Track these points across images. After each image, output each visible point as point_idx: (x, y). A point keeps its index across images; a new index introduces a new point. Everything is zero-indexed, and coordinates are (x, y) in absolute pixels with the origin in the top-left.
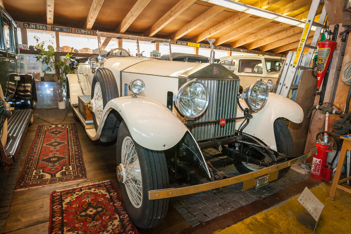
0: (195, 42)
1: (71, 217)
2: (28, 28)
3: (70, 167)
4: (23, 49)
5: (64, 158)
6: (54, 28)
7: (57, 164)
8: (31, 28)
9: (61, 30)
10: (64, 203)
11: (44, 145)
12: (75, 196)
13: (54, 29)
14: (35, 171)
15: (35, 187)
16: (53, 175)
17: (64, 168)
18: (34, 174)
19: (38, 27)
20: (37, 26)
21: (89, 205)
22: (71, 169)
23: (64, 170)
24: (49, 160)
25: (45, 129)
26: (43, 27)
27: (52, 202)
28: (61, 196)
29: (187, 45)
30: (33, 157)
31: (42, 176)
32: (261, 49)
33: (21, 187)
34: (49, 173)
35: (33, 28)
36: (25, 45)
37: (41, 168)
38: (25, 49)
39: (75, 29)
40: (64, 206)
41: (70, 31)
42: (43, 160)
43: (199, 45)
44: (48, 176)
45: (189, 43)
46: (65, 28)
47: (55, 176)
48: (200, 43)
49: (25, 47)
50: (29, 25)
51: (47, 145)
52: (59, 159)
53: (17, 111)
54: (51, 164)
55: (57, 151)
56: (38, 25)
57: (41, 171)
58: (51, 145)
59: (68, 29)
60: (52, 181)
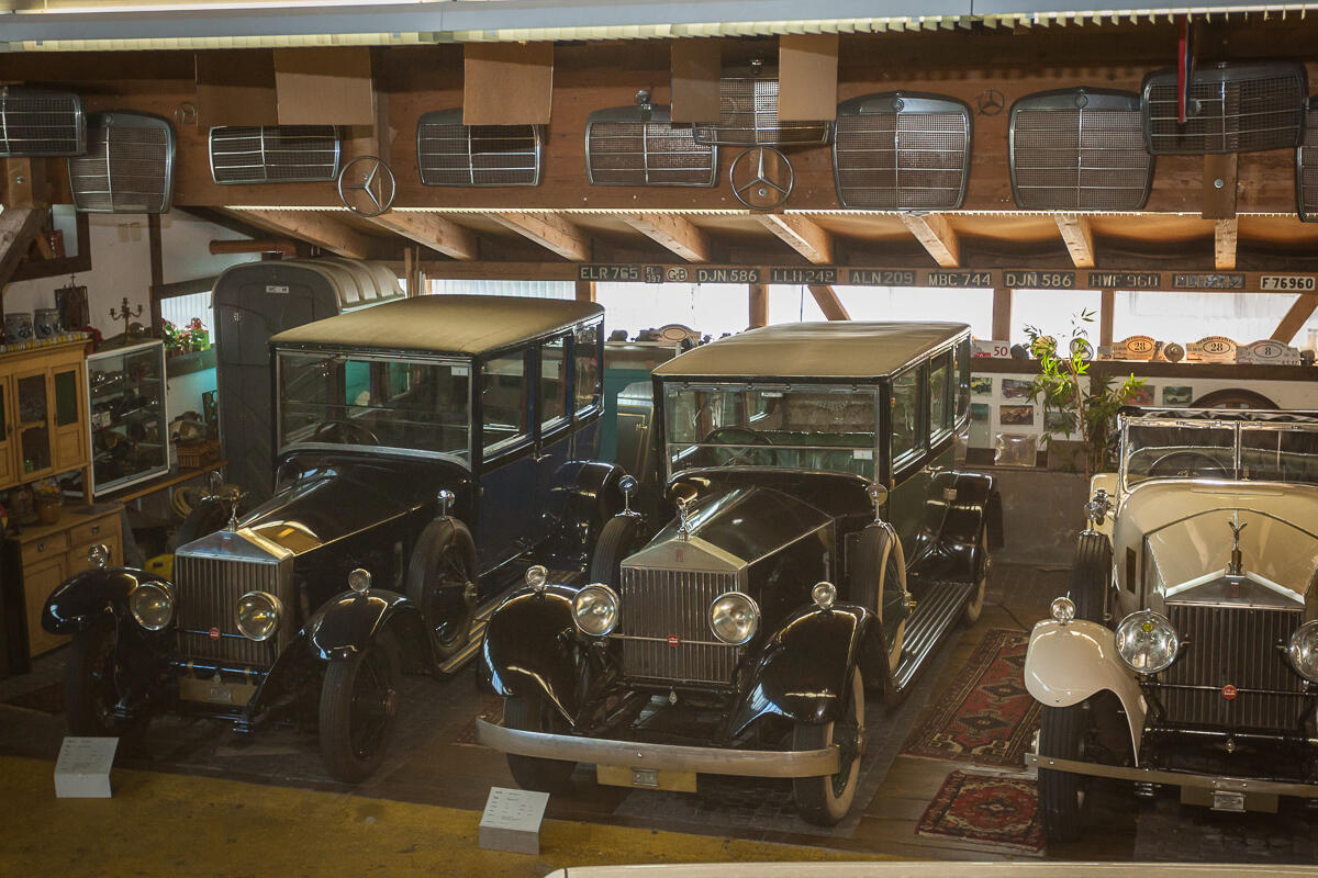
1: (964, 804)
2: (1016, 287)
3: (1007, 744)
4: (992, 356)
5: (1006, 725)
6: (1097, 278)
7: (985, 734)
8: (1026, 287)
9: (1123, 285)
10: (962, 788)
11: (980, 687)
12: (986, 785)
13: (1097, 283)
14: (939, 735)
15: (929, 759)
16: (967, 749)
17: (995, 742)
18: (935, 739)
19: (1046, 282)
20: (1044, 278)
21: (1000, 801)
22: (1006, 747)
23: (991, 746)
24: (972, 722)
25: (1003, 645)
26: (1061, 280)
27: (947, 783)
28: (964, 779)
30: (946, 708)
31: (949, 746)
33: (909, 753)
34: (962, 744)
35: (1032, 287)
36: (1001, 344)
37: (951, 733)
38: (1000, 356)
39: (1174, 276)
40: (961, 791)
41: (1153, 282)
42: (962, 720)
44: (958, 748)
46: (1137, 276)
47: (971, 750)
49: (999, 350)
50: (1019, 278)
51: (984, 688)
52: (996, 723)
53: (938, 583)
54: (972, 730)
55: (1000, 708)
56: (1046, 273)
57: (950, 737)
58: (994, 690)
59: (1148, 275)
60: (960, 758)
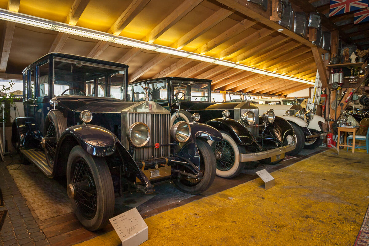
0: (224, 90)
29: (220, 93)
32: (252, 92)
43: (226, 92)
45: (221, 91)
48: (226, 91)
